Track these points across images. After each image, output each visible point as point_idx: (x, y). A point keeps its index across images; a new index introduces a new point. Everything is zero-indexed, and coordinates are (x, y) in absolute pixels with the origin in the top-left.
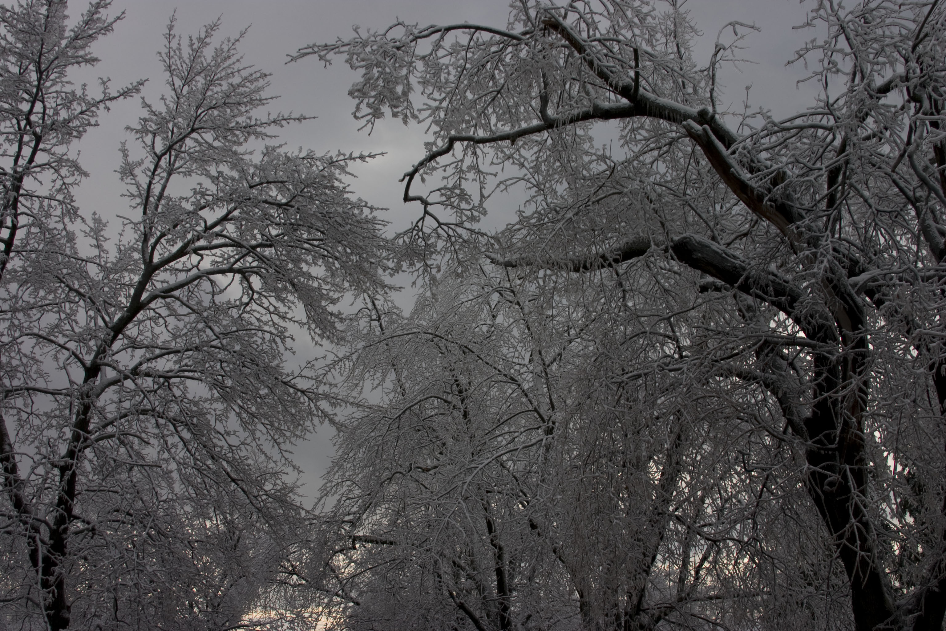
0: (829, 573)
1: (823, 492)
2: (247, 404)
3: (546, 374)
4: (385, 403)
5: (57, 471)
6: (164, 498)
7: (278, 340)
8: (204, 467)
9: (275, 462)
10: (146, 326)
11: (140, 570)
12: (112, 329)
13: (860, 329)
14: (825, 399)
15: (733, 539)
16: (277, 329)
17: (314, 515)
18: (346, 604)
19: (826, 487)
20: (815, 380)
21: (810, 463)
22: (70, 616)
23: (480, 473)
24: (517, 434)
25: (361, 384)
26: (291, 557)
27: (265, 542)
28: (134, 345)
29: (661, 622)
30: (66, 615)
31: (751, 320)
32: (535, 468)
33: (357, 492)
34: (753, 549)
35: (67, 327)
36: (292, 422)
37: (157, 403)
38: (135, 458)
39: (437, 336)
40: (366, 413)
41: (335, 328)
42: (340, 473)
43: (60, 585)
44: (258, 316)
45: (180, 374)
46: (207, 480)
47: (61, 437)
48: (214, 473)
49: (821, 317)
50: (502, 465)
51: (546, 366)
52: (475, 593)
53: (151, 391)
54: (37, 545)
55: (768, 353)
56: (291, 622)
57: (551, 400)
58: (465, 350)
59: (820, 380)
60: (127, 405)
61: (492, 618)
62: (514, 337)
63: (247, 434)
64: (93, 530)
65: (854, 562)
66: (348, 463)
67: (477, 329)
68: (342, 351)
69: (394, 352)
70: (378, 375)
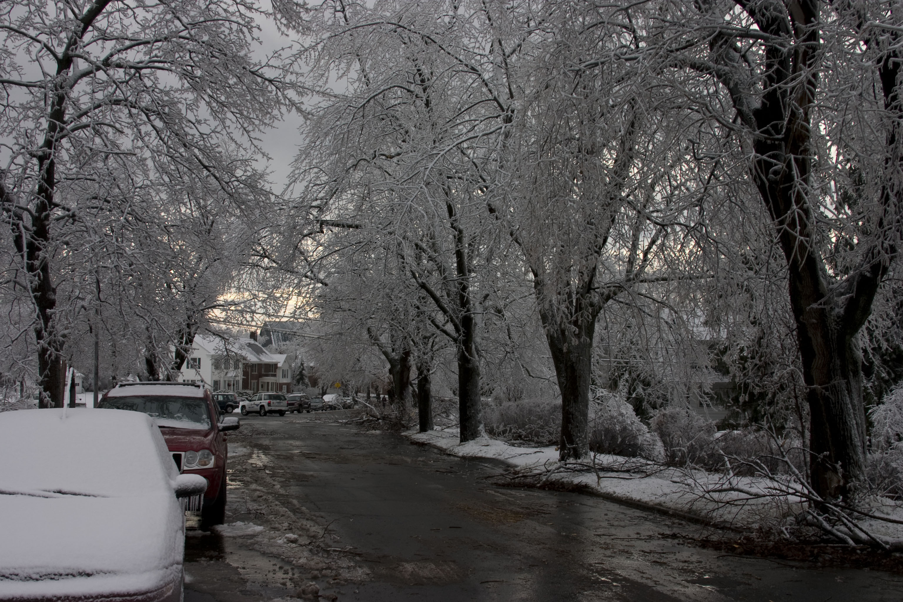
0: (769, 257)
1: (768, 180)
2: (217, 94)
3: (506, 64)
4: (350, 92)
5: (35, 161)
6: (139, 185)
7: (245, 30)
8: (177, 155)
9: (245, 149)
10: (115, 18)
11: (120, 253)
12: (82, 20)
13: (812, 22)
14: (775, 90)
15: (680, 224)
16: (244, 20)
17: (284, 200)
18: (314, 284)
19: (771, 176)
20: (766, 71)
21: (757, 152)
22: (56, 298)
23: (442, 159)
24: (477, 122)
25: (326, 75)
26: (263, 242)
27: (237, 227)
28: (104, 37)
29: (610, 302)
30: (53, 297)
31: (707, 12)
32: (494, 155)
33: (324, 178)
34: (698, 235)
35: (38, 19)
36: (260, 110)
37: (129, 94)
38: (110, 147)
39: (400, 26)
40: (331, 103)
41: (300, 18)
42: (307, 161)
43: (45, 268)
44: (225, 6)
45: (150, 64)
46: (180, 167)
47: (38, 128)
48: (187, 160)
49: (775, 9)
50: (462, 152)
51: (506, 57)
52: (436, 274)
53: (122, 82)
54: (20, 232)
55: (722, 45)
56: (263, 301)
57: (510, 90)
58: (428, 40)
59: (770, 72)
60: (100, 95)
61: (452, 297)
62: (475, 28)
63: (218, 123)
64: (74, 216)
65: (793, 247)
66: (315, 150)
67: (439, 20)
68: (308, 41)
69: (358, 42)
70: (343, 65)
